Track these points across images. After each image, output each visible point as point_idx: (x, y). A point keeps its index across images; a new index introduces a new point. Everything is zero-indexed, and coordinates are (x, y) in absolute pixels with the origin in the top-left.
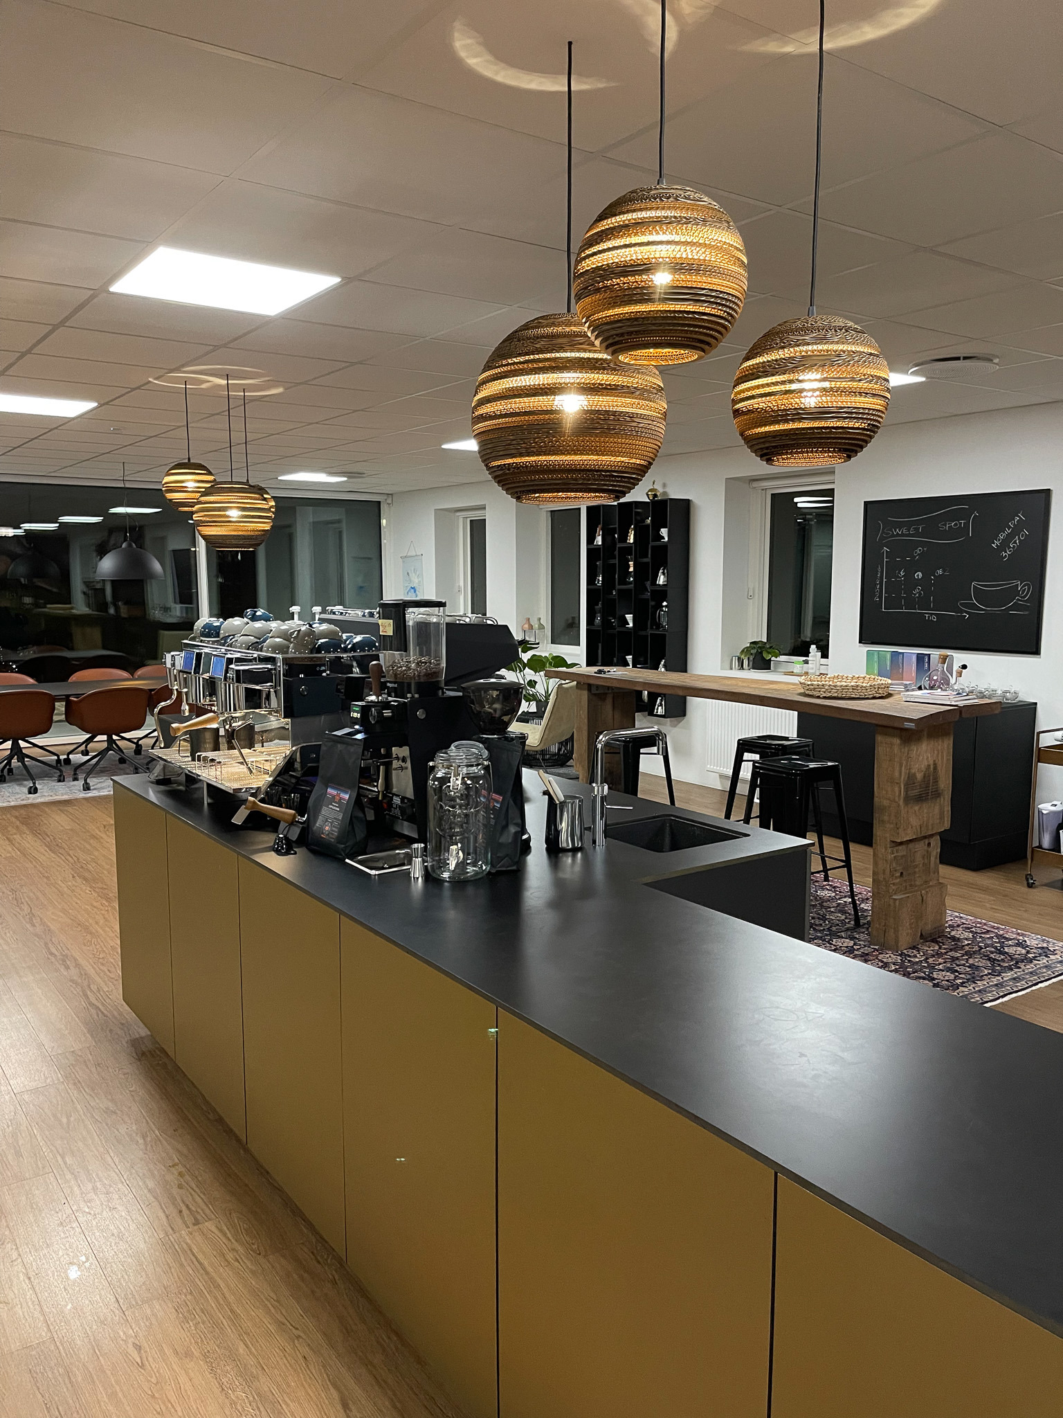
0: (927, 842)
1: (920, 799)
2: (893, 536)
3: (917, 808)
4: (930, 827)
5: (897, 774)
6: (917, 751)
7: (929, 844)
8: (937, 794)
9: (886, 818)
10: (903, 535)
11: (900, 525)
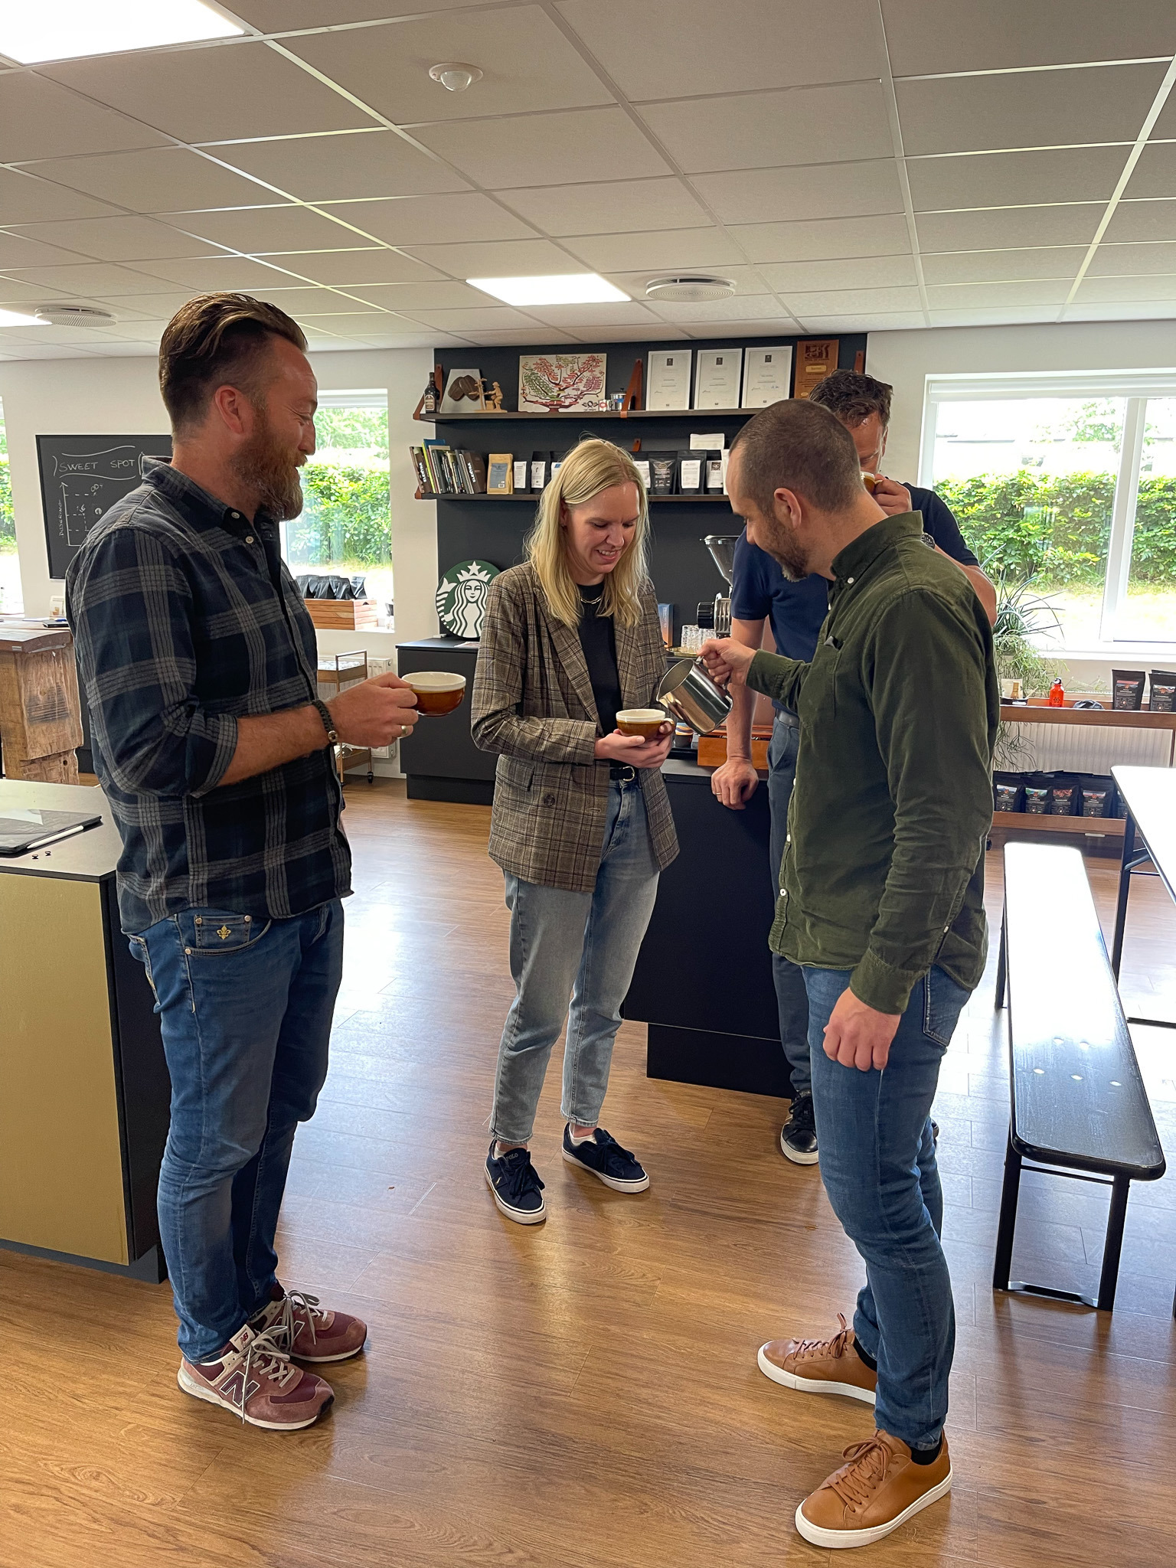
0: (62, 760)
1: (45, 719)
2: (69, 471)
3: (44, 728)
4: (62, 745)
5: (17, 697)
6: (37, 674)
7: (65, 763)
8: (64, 714)
9: (13, 739)
10: (78, 471)
11: (75, 461)
